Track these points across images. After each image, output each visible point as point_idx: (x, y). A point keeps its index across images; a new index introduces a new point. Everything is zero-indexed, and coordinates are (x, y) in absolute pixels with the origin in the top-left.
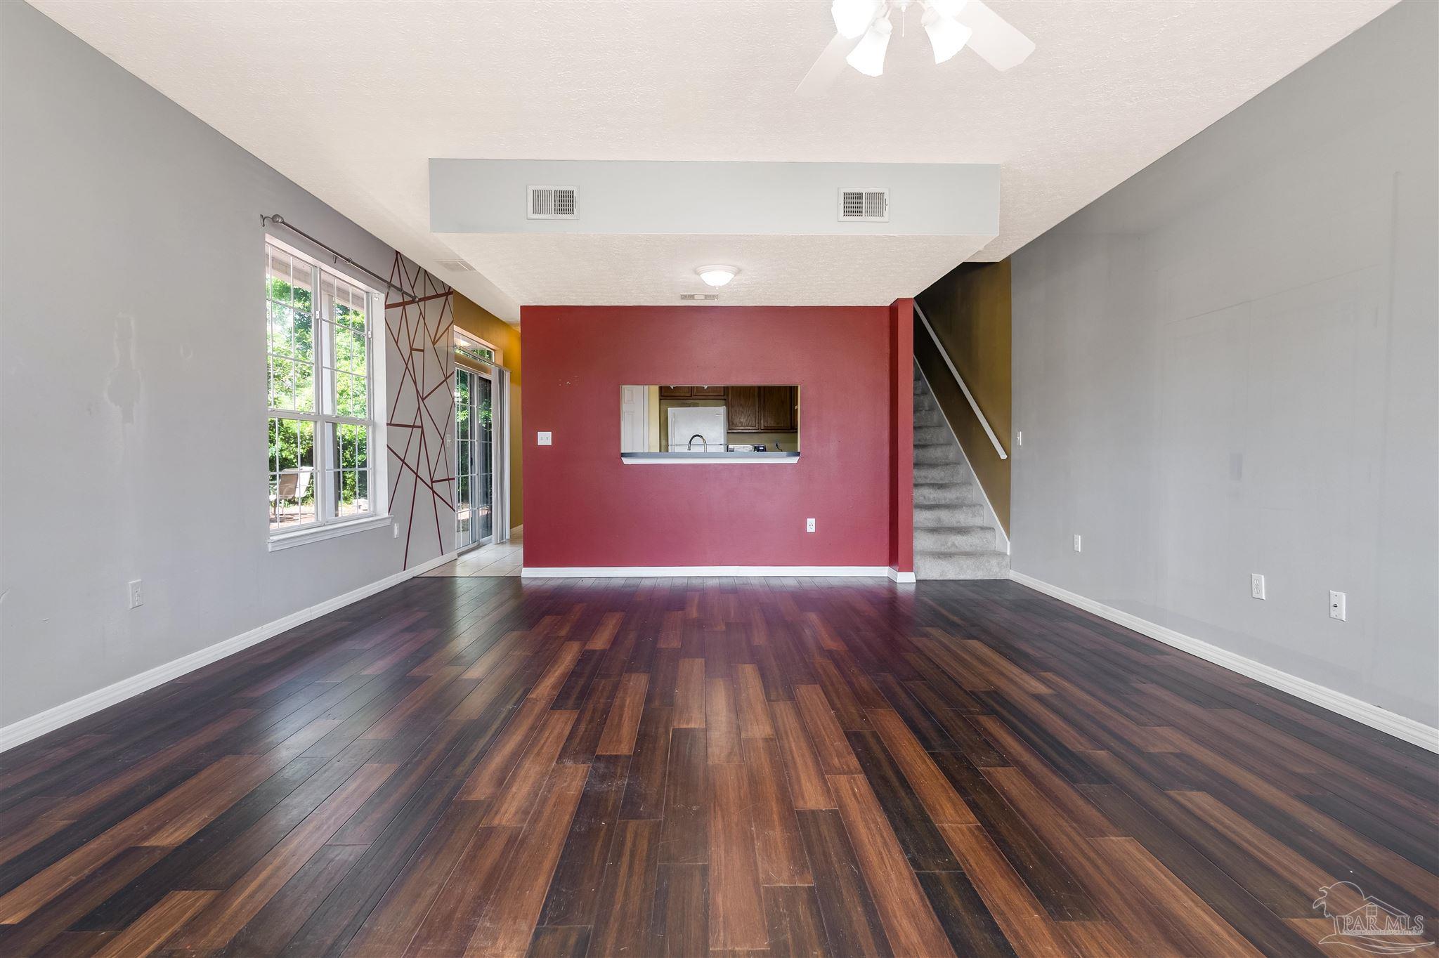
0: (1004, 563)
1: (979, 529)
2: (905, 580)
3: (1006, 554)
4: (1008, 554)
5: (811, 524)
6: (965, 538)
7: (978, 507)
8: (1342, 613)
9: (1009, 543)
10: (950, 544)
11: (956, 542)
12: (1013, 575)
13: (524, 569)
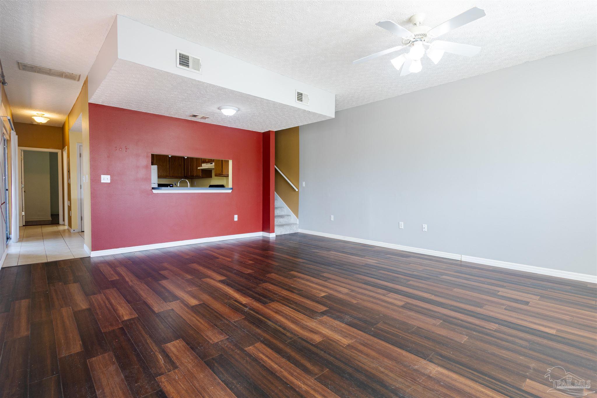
0: (297, 227)
1: (286, 216)
2: (272, 236)
3: (297, 224)
4: (298, 223)
5: (236, 218)
6: (283, 219)
7: (283, 208)
8: (426, 230)
9: (298, 220)
10: (279, 222)
11: (281, 221)
12: (300, 231)
13: (92, 252)
